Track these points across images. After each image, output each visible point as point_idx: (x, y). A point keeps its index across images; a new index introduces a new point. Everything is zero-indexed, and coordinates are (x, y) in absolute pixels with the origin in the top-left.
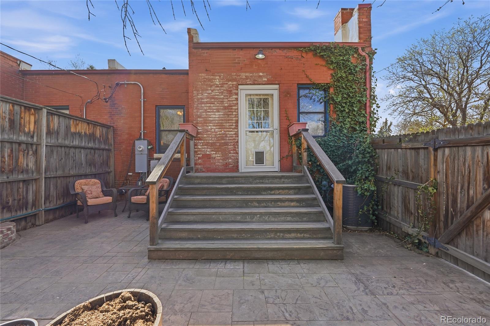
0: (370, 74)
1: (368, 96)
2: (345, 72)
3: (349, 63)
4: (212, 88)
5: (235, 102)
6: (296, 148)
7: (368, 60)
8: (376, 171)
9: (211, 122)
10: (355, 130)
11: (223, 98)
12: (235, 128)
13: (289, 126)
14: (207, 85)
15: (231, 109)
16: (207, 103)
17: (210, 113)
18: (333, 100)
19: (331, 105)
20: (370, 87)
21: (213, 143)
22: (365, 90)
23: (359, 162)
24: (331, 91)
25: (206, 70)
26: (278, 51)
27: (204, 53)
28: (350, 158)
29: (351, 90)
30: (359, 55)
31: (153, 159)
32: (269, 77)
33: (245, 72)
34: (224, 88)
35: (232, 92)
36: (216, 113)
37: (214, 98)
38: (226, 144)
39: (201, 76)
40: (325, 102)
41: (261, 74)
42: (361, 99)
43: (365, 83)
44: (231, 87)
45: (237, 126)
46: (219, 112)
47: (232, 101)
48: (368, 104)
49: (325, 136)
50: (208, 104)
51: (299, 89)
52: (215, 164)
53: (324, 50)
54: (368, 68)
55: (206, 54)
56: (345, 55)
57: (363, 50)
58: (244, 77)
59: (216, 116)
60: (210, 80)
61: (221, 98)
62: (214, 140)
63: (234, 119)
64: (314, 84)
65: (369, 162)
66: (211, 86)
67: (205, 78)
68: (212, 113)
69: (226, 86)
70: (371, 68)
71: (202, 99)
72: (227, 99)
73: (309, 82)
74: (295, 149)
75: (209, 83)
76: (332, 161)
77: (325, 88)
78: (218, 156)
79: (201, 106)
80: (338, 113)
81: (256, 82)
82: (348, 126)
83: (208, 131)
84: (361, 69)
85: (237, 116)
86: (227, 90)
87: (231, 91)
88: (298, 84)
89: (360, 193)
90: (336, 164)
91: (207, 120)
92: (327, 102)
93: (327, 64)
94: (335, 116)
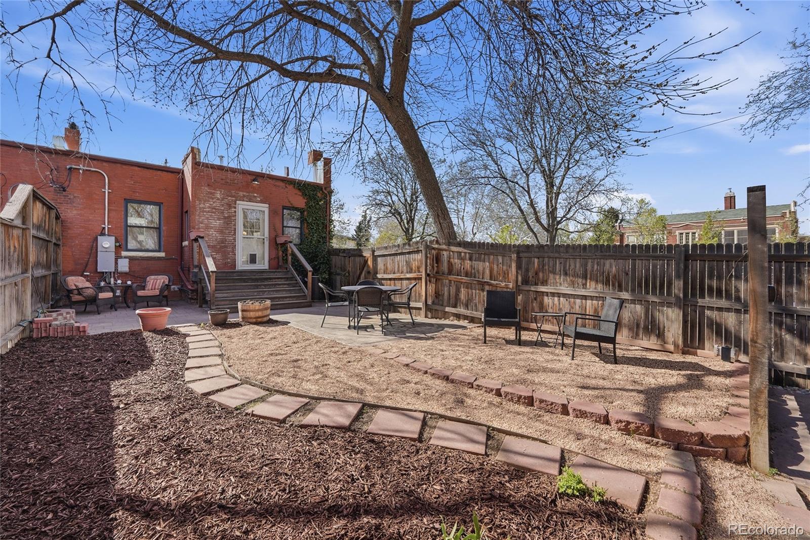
0: (330, 206)
2: (314, 202)
3: (317, 197)
4: (214, 201)
5: (233, 214)
7: (328, 197)
8: (330, 268)
9: (212, 228)
10: (320, 242)
11: (224, 210)
12: (233, 235)
13: (276, 236)
14: (208, 197)
16: (209, 212)
17: (211, 221)
18: (306, 220)
19: (305, 224)
20: (330, 215)
22: (326, 216)
23: (321, 263)
24: (306, 213)
25: (208, 185)
26: (268, 179)
27: (206, 170)
28: (316, 261)
29: (318, 215)
31: (121, 257)
32: (262, 198)
33: (243, 192)
34: (224, 202)
35: (231, 206)
36: (217, 221)
37: (215, 209)
39: (204, 189)
41: (256, 195)
42: (324, 221)
43: (326, 211)
44: (230, 202)
45: (235, 233)
46: (219, 220)
48: (328, 225)
49: (301, 244)
51: (283, 209)
53: (301, 186)
54: (328, 201)
55: (208, 172)
56: (314, 191)
57: (325, 189)
58: (242, 195)
61: (221, 210)
62: (215, 243)
63: (233, 227)
64: (293, 207)
65: (326, 263)
66: (213, 199)
67: (207, 191)
68: (213, 221)
69: (226, 200)
71: (204, 208)
72: (227, 210)
73: (290, 205)
74: (281, 253)
75: (211, 196)
77: (302, 211)
78: (217, 256)
80: (309, 229)
81: (252, 200)
82: (315, 239)
83: (209, 236)
84: (324, 202)
85: (235, 225)
88: (282, 205)
89: (320, 280)
92: (302, 220)
93: (303, 194)
94: (307, 231)
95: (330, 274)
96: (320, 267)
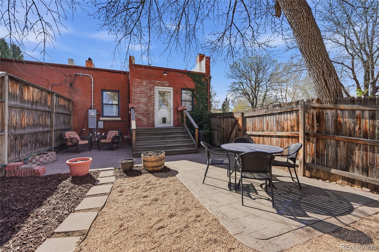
0: (210, 87)
1: (209, 96)
2: (200, 85)
3: (202, 81)
4: (142, 87)
5: (153, 94)
6: (181, 116)
7: (209, 81)
8: (210, 126)
9: (141, 103)
10: (204, 109)
11: (147, 92)
12: (153, 106)
13: (178, 106)
15: (151, 97)
17: (141, 99)
18: (196, 96)
19: (195, 98)
20: (210, 92)
21: (143, 113)
22: (207, 93)
23: (205, 123)
24: (195, 92)
25: (139, 78)
26: (173, 72)
27: (138, 69)
28: (202, 121)
29: (202, 93)
30: (206, 78)
32: (169, 84)
33: (158, 80)
34: (148, 87)
36: (144, 99)
37: (143, 91)
38: (149, 114)
39: (137, 80)
40: (192, 97)
41: (165, 82)
42: (206, 96)
43: (208, 90)
44: (151, 87)
46: (145, 98)
47: (152, 93)
48: (209, 99)
49: (192, 111)
50: (139, 94)
51: (182, 90)
52: (143, 123)
53: (192, 75)
54: (209, 84)
55: (139, 70)
56: (200, 77)
57: (207, 76)
58: (158, 83)
59: (144, 100)
60: (141, 82)
61: (146, 92)
63: (153, 102)
64: (188, 88)
65: (208, 122)
67: (138, 81)
68: (142, 99)
69: (149, 86)
70: (210, 84)
71: (137, 91)
72: (149, 92)
73: (186, 88)
75: (140, 84)
76: (195, 122)
77: (193, 90)
78: (145, 119)
79: (136, 95)
80: (197, 102)
81: (163, 86)
82: (201, 107)
84: (207, 84)
86: (149, 88)
87: (151, 89)
88: (181, 88)
89: (204, 134)
90: (196, 123)
91: (139, 102)
92: (193, 96)
93: (193, 80)
94: (196, 103)
95: (210, 130)
96: (204, 125)
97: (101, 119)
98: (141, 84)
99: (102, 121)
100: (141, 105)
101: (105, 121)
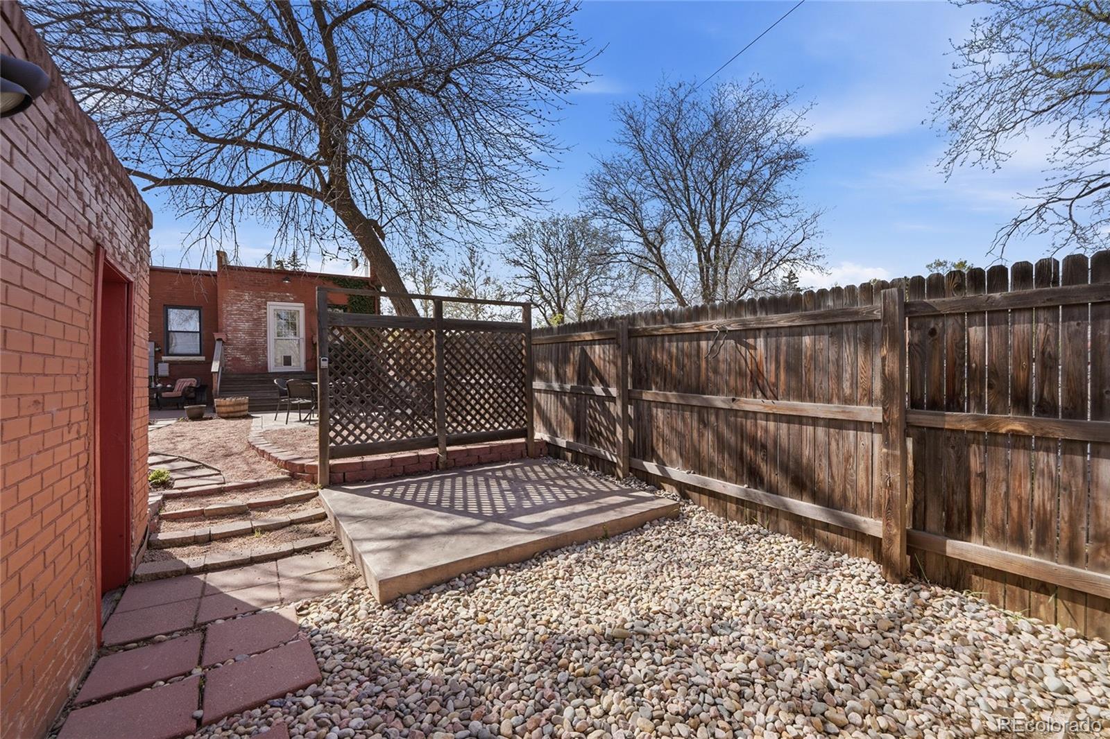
4: (242, 303)
11: (253, 312)
12: (264, 336)
15: (260, 321)
21: (243, 348)
25: (236, 287)
27: (233, 272)
30: (370, 286)
31: (161, 362)
32: (295, 297)
33: (273, 292)
37: (243, 311)
38: (256, 349)
39: (232, 292)
41: (288, 294)
44: (259, 303)
45: (266, 334)
50: (237, 315)
52: (244, 365)
55: (235, 274)
58: (272, 296)
60: (238, 296)
63: (263, 329)
66: (240, 301)
67: (234, 294)
69: (255, 301)
71: (231, 311)
72: (256, 312)
79: (231, 317)
81: (284, 300)
85: (265, 326)
86: (256, 305)
87: (260, 306)
91: (236, 329)
97: (164, 358)
98: (239, 298)
99: (165, 362)
100: (240, 334)
101: (171, 364)
